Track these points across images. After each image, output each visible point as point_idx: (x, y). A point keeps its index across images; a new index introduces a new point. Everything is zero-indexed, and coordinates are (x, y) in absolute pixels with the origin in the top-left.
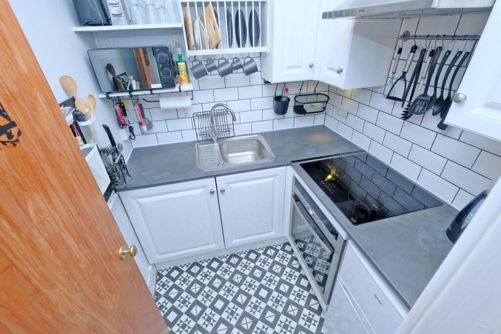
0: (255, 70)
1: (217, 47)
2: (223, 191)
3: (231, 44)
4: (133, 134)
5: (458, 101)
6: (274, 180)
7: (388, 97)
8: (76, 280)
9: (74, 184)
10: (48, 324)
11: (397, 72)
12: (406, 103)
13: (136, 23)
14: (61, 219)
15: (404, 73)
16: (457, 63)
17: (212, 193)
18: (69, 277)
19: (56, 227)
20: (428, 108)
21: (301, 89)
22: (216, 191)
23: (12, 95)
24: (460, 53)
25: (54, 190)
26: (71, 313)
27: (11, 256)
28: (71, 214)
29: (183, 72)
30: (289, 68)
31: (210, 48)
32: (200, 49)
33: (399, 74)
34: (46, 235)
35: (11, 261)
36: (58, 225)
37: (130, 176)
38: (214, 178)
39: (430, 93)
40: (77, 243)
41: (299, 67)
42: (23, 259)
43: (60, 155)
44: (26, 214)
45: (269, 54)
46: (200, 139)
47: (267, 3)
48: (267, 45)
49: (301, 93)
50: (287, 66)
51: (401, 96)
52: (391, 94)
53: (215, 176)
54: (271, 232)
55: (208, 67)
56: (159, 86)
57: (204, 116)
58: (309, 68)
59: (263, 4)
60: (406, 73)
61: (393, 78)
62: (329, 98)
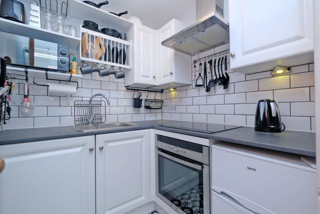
0: (122, 76)
1: (100, 59)
2: (101, 149)
5: (233, 56)
6: (141, 141)
7: (196, 86)
12: (205, 86)
13: (47, 29)
15: (200, 74)
16: (220, 64)
17: (91, 150)
20: (216, 83)
21: (147, 96)
22: (94, 149)
24: (220, 58)
29: (75, 68)
30: (143, 76)
31: (96, 59)
32: (89, 57)
33: (198, 75)
38: (94, 136)
39: (214, 78)
41: (148, 77)
45: (130, 69)
46: (77, 123)
47: (129, 47)
48: (130, 65)
49: (148, 99)
50: (142, 75)
51: (202, 84)
52: (197, 84)
53: (95, 134)
54: (141, 196)
55: (93, 69)
56: (56, 68)
57: (83, 106)
58: (153, 78)
59: (128, 46)
60: (201, 73)
61: (195, 80)
62: (163, 101)
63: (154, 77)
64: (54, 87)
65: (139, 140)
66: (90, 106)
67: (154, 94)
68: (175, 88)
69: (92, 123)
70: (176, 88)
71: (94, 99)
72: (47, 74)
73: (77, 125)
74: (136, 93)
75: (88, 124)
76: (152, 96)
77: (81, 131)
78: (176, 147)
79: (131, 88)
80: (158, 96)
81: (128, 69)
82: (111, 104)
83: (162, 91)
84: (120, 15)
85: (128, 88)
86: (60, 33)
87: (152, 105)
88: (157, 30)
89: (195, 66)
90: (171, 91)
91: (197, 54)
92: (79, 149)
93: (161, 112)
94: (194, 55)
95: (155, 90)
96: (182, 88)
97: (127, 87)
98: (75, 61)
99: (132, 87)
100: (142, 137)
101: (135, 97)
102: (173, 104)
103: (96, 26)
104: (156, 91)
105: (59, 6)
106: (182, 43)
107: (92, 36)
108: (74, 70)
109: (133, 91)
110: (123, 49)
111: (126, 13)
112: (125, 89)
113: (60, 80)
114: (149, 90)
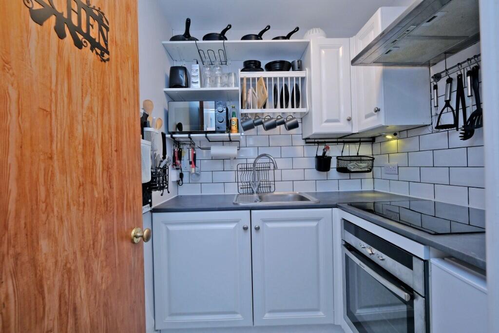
0: (295, 126)
1: (264, 107)
2: (257, 229)
3: (276, 107)
4: (182, 180)
6: (318, 226)
7: (438, 127)
8: (84, 198)
9: (125, 128)
10: (37, 199)
11: (439, 105)
12: (461, 125)
14: (102, 136)
15: (448, 102)
17: (245, 229)
18: (80, 186)
19: (95, 136)
21: (342, 151)
22: (249, 228)
23: (116, 42)
25: (109, 112)
26: (61, 220)
27: (53, 108)
28: (111, 142)
29: (234, 125)
30: (327, 121)
31: (258, 108)
32: (250, 108)
33: (442, 104)
34: (85, 130)
35: (51, 111)
36: (97, 134)
37: (169, 192)
38: (249, 211)
40: (103, 170)
41: (337, 121)
42: (59, 121)
43: (125, 100)
44: (82, 99)
45: (308, 113)
46: (241, 191)
47: (305, 79)
48: (307, 107)
49: (343, 155)
50: (326, 119)
51: (452, 122)
52: (440, 124)
53: (251, 209)
54: (317, 310)
55: (255, 122)
56: (214, 129)
57: (247, 169)
58: (347, 121)
59: (303, 79)
60: (450, 100)
61: (437, 114)
62: (374, 159)
63: (349, 120)
64: (217, 150)
65: (314, 224)
66: (255, 169)
67: (357, 146)
68: (395, 134)
69: (257, 193)
70: (398, 133)
71: (259, 161)
72: (206, 137)
73: (241, 194)
74: (322, 147)
75: (253, 193)
76: (351, 150)
77: (237, 204)
78: (369, 246)
79: (313, 141)
80: (365, 150)
81: (305, 113)
82: (279, 166)
83: (372, 140)
84: (288, 37)
85: (308, 141)
86: (219, 88)
87: (351, 166)
88: (352, 37)
89: (436, 87)
90: (389, 140)
91: (441, 60)
92: (232, 226)
93: (372, 177)
94: (435, 64)
95: (358, 140)
96: (411, 133)
97: (306, 139)
98: (235, 117)
99: (315, 139)
100: (318, 220)
101: (320, 154)
102: (393, 163)
103: (258, 64)
104: (360, 142)
105: (217, 55)
106: (390, 53)
107: (254, 79)
108: (234, 127)
109: (316, 144)
110: (296, 84)
111: (298, 29)
112: (303, 142)
113: (223, 141)
114: (345, 140)
